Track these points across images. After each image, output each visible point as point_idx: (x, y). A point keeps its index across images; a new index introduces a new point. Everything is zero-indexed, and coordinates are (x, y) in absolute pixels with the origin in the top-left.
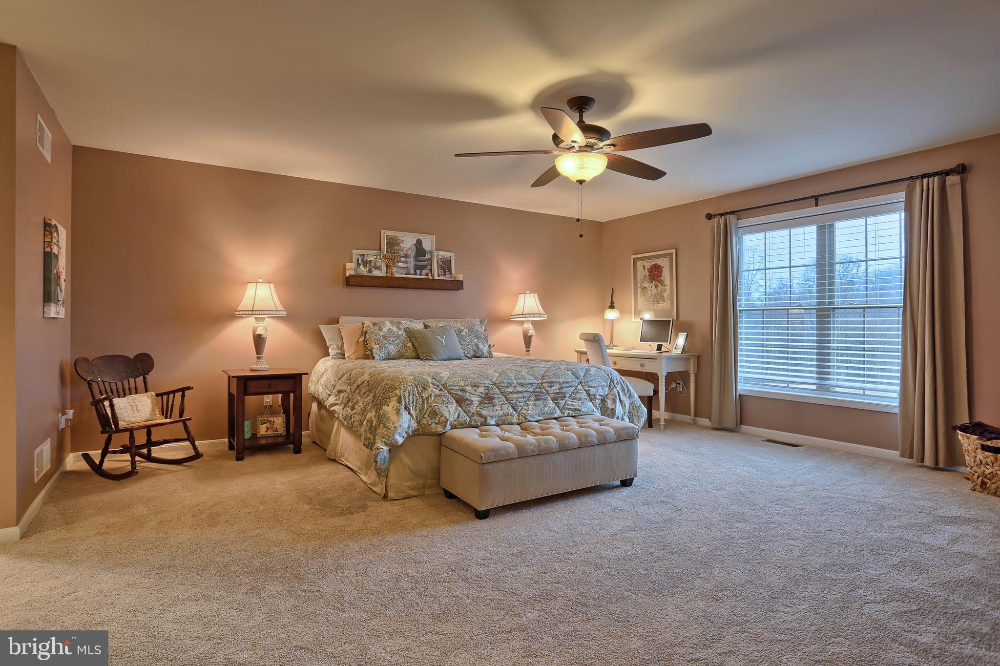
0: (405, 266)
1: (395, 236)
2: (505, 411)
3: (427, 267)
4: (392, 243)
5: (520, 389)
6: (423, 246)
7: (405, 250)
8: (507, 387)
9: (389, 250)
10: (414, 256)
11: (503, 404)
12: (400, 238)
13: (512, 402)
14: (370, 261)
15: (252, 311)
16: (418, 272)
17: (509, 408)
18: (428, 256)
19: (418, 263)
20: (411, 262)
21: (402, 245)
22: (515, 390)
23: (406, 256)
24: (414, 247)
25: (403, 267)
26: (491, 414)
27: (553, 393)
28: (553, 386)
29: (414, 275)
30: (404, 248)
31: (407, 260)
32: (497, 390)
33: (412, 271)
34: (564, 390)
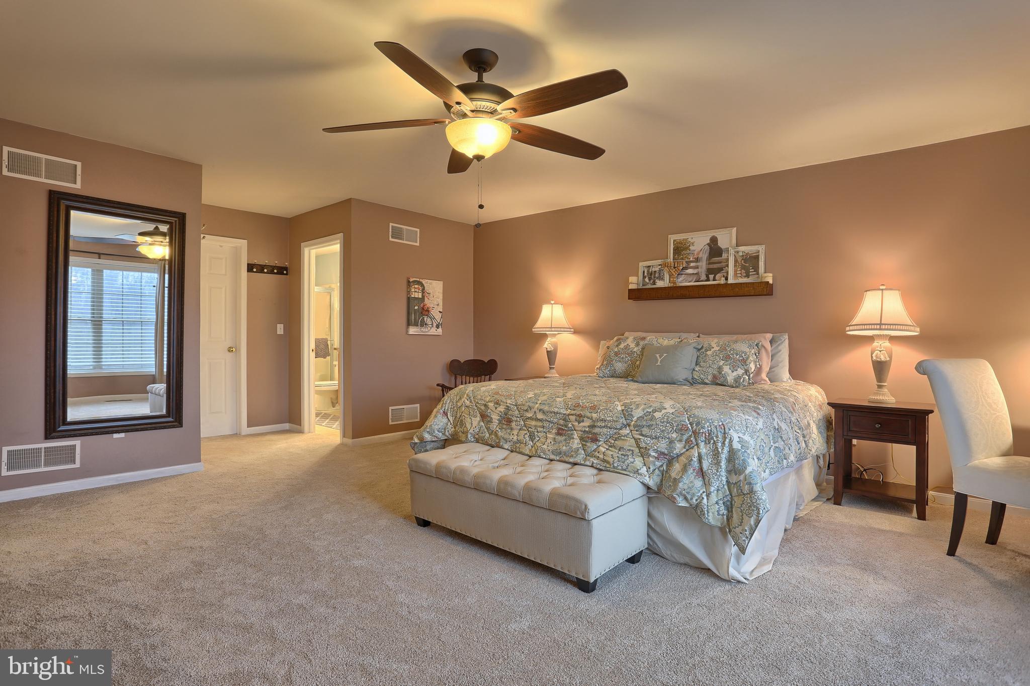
0: (695, 272)
1: (684, 240)
2: (521, 437)
3: (723, 270)
4: (680, 249)
5: (540, 416)
6: (719, 245)
7: (696, 253)
8: (527, 411)
9: (676, 256)
10: (707, 258)
11: (520, 430)
12: (690, 240)
13: (530, 429)
14: (655, 272)
15: (551, 328)
16: (711, 277)
17: (526, 436)
18: (724, 256)
19: (711, 266)
20: (703, 265)
21: (692, 248)
22: (534, 417)
23: (697, 260)
24: (707, 247)
25: (693, 274)
26: (506, 436)
27: (581, 431)
28: (583, 421)
29: (706, 281)
30: (695, 250)
31: (698, 264)
32: (517, 412)
33: (704, 277)
34: (597, 430)
